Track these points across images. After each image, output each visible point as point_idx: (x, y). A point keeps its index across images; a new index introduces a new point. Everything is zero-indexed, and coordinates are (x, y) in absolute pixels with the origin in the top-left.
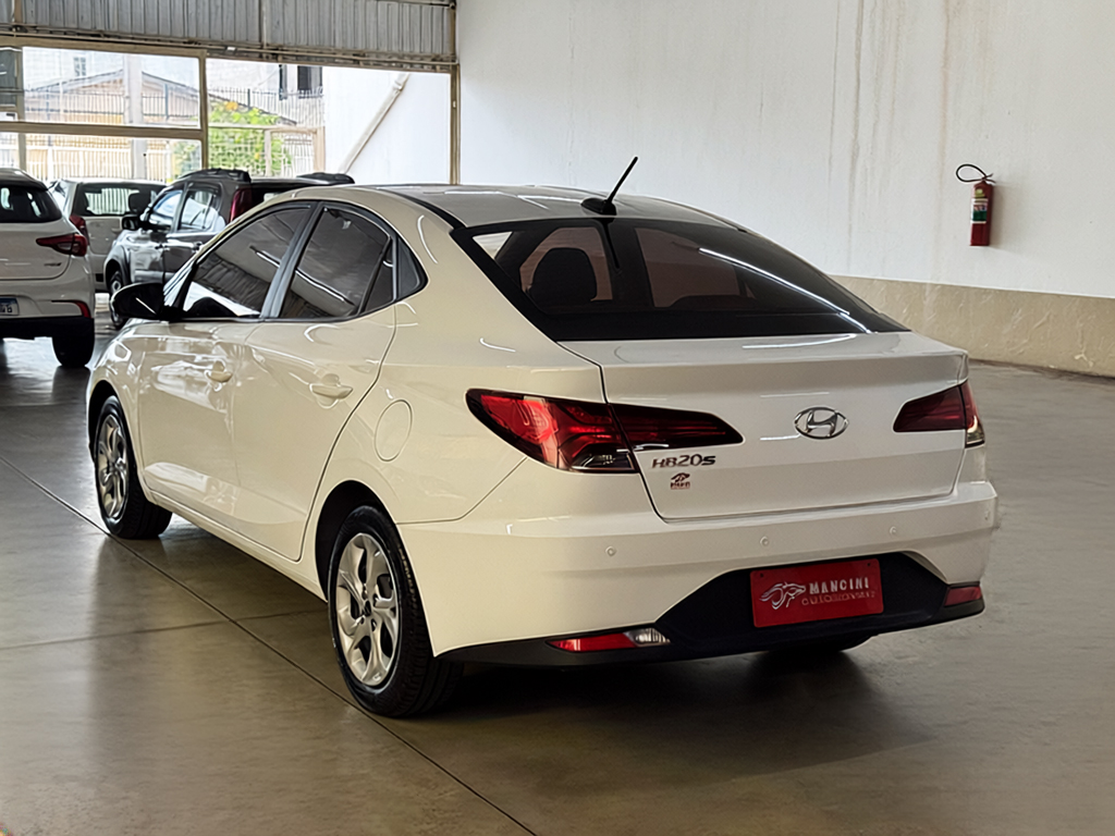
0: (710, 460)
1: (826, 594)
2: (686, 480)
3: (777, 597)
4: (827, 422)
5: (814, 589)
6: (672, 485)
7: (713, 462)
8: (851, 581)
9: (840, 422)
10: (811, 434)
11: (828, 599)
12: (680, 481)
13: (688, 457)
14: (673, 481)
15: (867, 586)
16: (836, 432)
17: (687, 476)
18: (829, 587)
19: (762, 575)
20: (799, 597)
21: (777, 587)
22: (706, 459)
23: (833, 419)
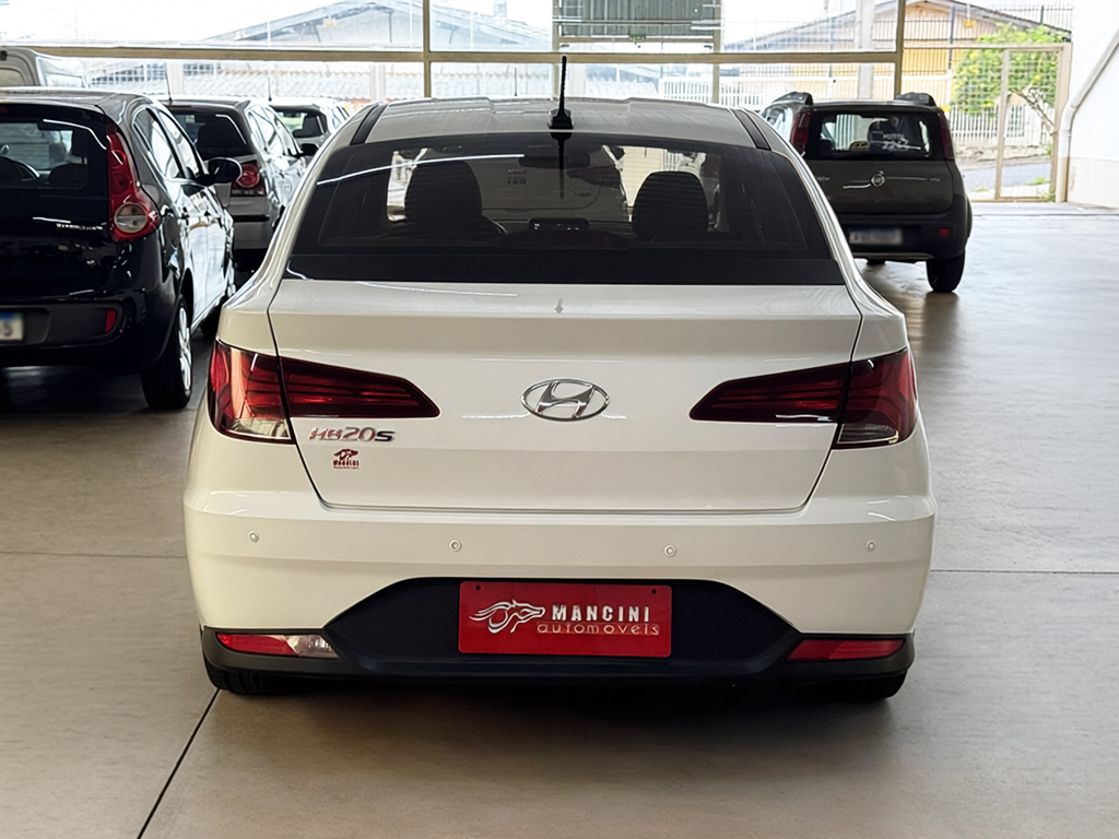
0: (387, 437)
1: (577, 622)
2: (353, 458)
3: (498, 617)
4: (574, 399)
5: (559, 613)
6: (335, 462)
7: (390, 439)
8: (621, 610)
9: (597, 401)
10: (545, 413)
11: (579, 629)
12: (345, 458)
13: (357, 430)
14: (338, 458)
15: (646, 619)
16: (584, 414)
17: (355, 453)
18: (584, 614)
19: (478, 588)
20: (534, 621)
21: (500, 606)
22: (380, 434)
23: (585, 397)
